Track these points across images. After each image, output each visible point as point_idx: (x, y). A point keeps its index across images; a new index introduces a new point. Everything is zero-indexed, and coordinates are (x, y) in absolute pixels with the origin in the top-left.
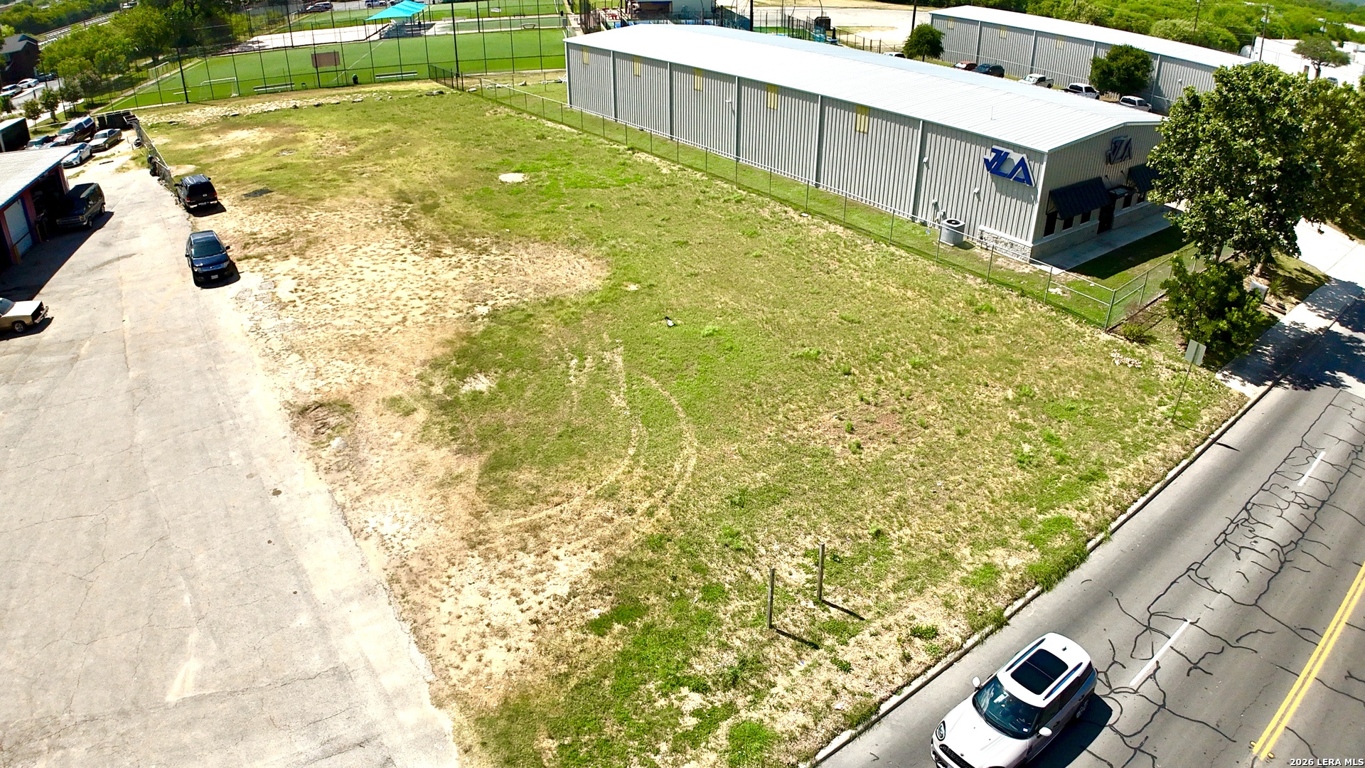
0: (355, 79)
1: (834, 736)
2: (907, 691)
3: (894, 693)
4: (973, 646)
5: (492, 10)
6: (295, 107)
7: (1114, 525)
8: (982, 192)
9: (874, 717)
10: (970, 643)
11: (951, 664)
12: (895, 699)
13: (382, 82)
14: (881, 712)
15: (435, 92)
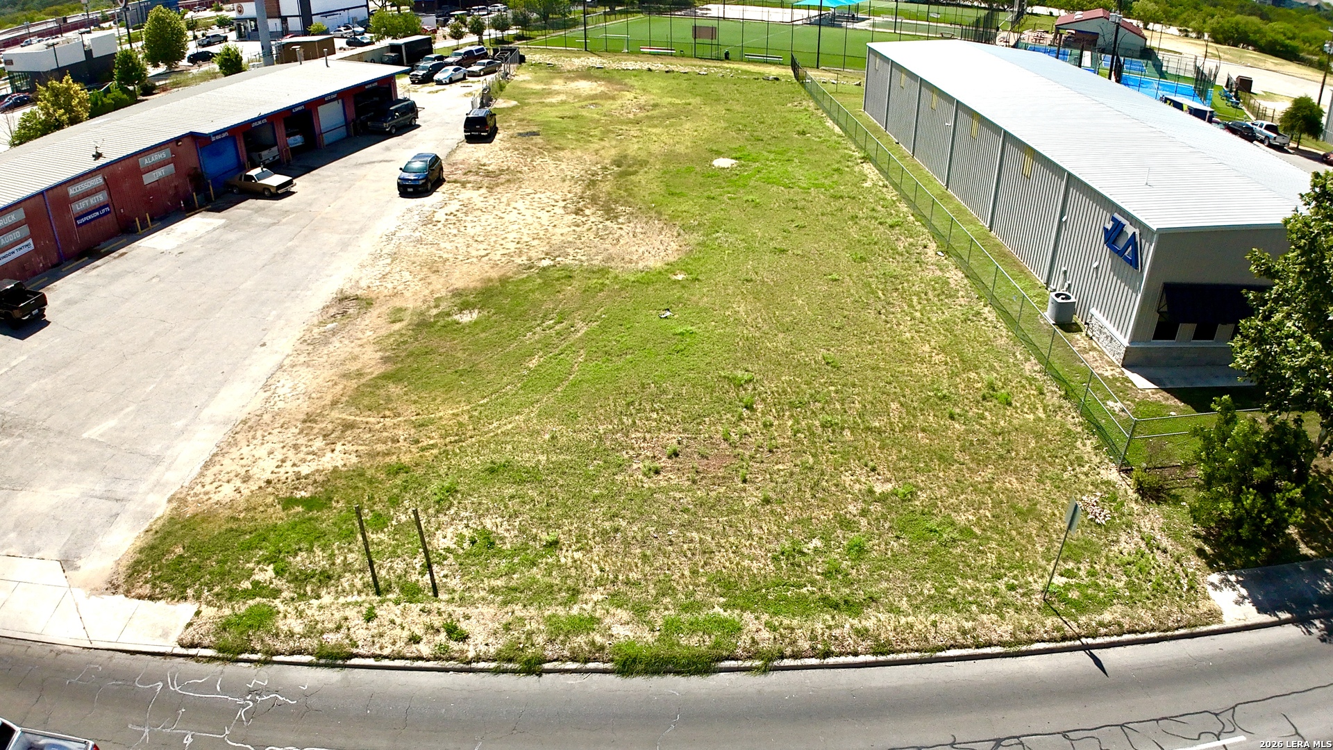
0: (727, 55)
1: (300, 653)
2: (386, 662)
3: (376, 657)
4: (482, 670)
5: (931, 15)
6: (650, 70)
7: (787, 662)
8: (1101, 266)
9: (340, 662)
10: (482, 665)
11: (446, 670)
12: (371, 662)
13: (749, 62)
14: (349, 662)
15: (771, 77)
